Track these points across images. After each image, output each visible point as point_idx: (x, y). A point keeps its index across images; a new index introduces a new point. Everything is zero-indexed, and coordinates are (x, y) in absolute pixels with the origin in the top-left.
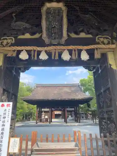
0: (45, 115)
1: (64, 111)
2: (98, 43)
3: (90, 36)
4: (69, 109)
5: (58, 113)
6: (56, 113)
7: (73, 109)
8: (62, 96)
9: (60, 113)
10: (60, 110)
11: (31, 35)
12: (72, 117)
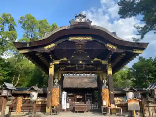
0: (69, 99)
1: (84, 96)
2: (96, 70)
3: (93, 67)
4: (87, 94)
5: (79, 97)
6: (78, 97)
7: (91, 94)
8: (83, 85)
9: (81, 97)
10: (81, 95)
11: (71, 66)
12: (90, 100)
